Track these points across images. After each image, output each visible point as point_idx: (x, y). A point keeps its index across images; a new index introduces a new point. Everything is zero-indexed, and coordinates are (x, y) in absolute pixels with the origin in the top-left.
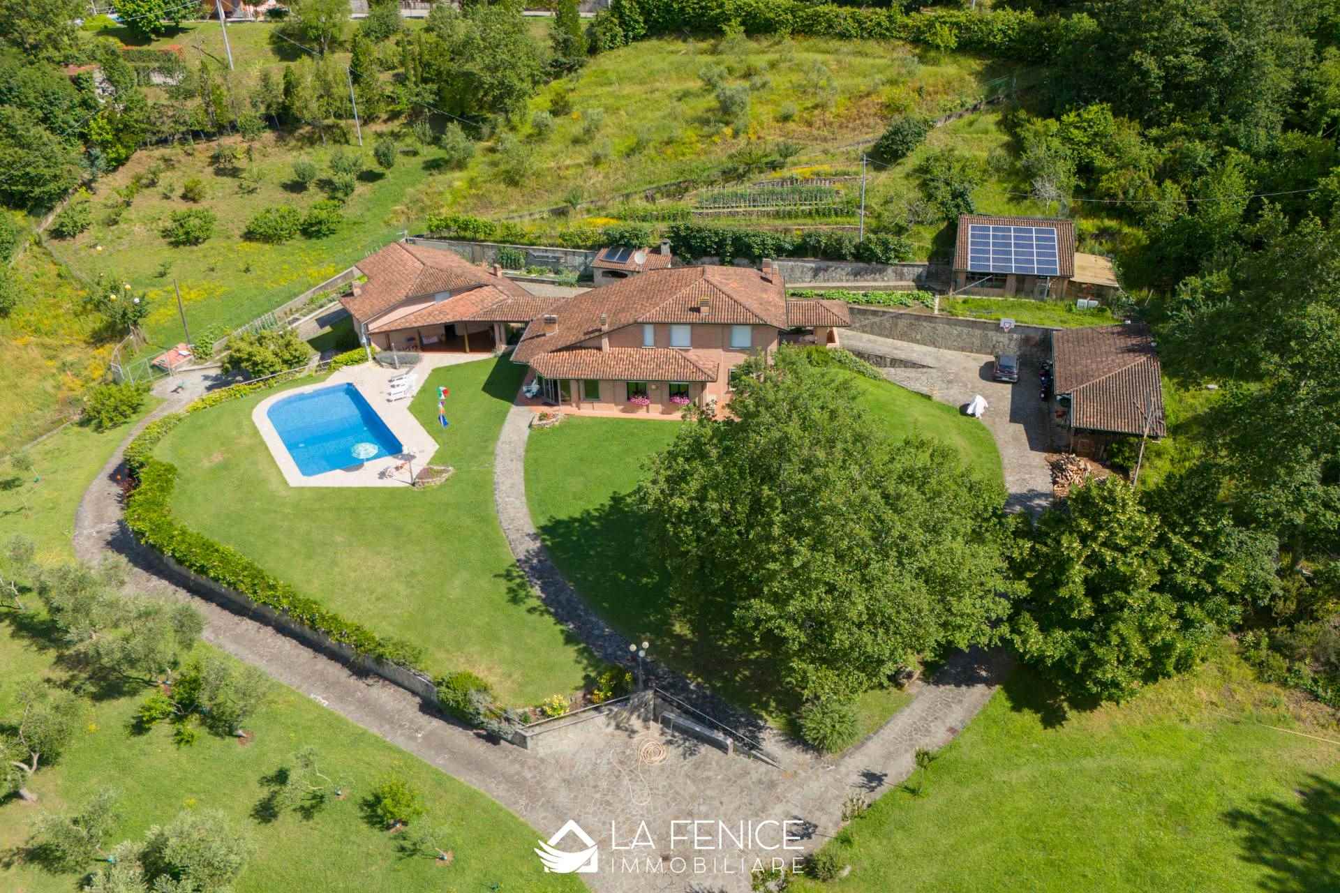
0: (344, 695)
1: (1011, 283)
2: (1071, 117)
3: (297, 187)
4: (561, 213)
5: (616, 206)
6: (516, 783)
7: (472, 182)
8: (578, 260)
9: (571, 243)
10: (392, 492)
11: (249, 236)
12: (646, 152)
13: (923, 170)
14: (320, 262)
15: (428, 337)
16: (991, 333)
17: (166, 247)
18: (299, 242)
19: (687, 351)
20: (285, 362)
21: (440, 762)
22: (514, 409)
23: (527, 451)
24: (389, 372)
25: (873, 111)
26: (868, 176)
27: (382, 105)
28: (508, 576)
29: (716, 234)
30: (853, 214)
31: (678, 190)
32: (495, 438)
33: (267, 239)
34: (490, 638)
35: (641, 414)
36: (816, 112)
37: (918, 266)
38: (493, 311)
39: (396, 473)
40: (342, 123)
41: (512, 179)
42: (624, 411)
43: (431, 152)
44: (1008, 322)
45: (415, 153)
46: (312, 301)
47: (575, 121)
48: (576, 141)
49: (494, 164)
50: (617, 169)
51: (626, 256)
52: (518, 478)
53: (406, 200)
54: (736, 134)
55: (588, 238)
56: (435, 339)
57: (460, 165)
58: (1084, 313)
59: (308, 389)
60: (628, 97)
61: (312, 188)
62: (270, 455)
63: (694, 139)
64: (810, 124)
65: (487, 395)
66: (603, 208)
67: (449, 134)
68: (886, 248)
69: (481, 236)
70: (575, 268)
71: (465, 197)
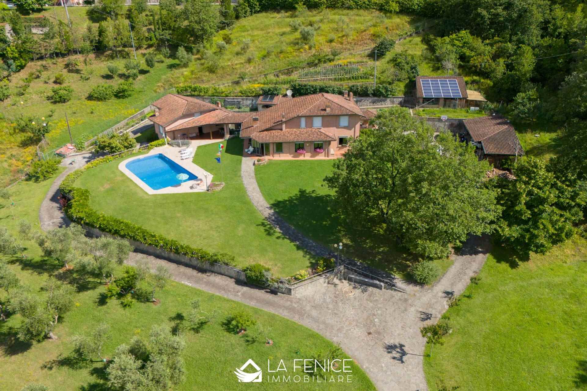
0: (198, 281)
1: (442, 102)
2: (454, 36)
3: (108, 77)
4: (237, 83)
5: (262, 79)
6: (291, 309)
7: (192, 72)
8: (249, 102)
9: (245, 94)
10: (198, 194)
11: (90, 98)
12: (271, 57)
13: (394, 60)
14: (127, 108)
15: (191, 134)
16: (436, 123)
17: (50, 104)
18: (114, 100)
19: (320, 129)
20: (125, 147)
21: (253, 304)
22: (244, 159)
23: (256, 175)
24: (178, 149)
25: (368, 37)
26: (371, 63)
27: (144, 41)
28: (263, 224)
29: (313, 87)
30: (368, 78)
31: (289, 72)
32: (240, 170)
33: (98, 99)
34: (263, 251)
35: (301, 158)
36: (344, 38)
37: (400, 98)
38: (223, 119)
39: (198, 187)
40: (126, 49)
41: (211, 70)
42: (293, 157)
43: (170, 61)
44: (444, 117)
45: (162, 62)
46: (127, 124)
47: (235, 46)
48: (237, 54)
49: (202, 64)
50: (259, 64)
51: (272, 98)
52: (256, 185)
53: (163, 81)
54: (310, 48)
55: (253, 92)
56: (194, 135)
57: (186, 65)
58: (474, 112)
59: (141, 157)
60: (257, 35)
61: (116, 78)
62: (134, 183)
63: (292, 51)
64: (342, 43)
65: (229, 155)
66: (256, 80)
67: (180, 51)
68: (387, 91)
69: (202, 94)
70: (247, 106)
71: (190, 79)
